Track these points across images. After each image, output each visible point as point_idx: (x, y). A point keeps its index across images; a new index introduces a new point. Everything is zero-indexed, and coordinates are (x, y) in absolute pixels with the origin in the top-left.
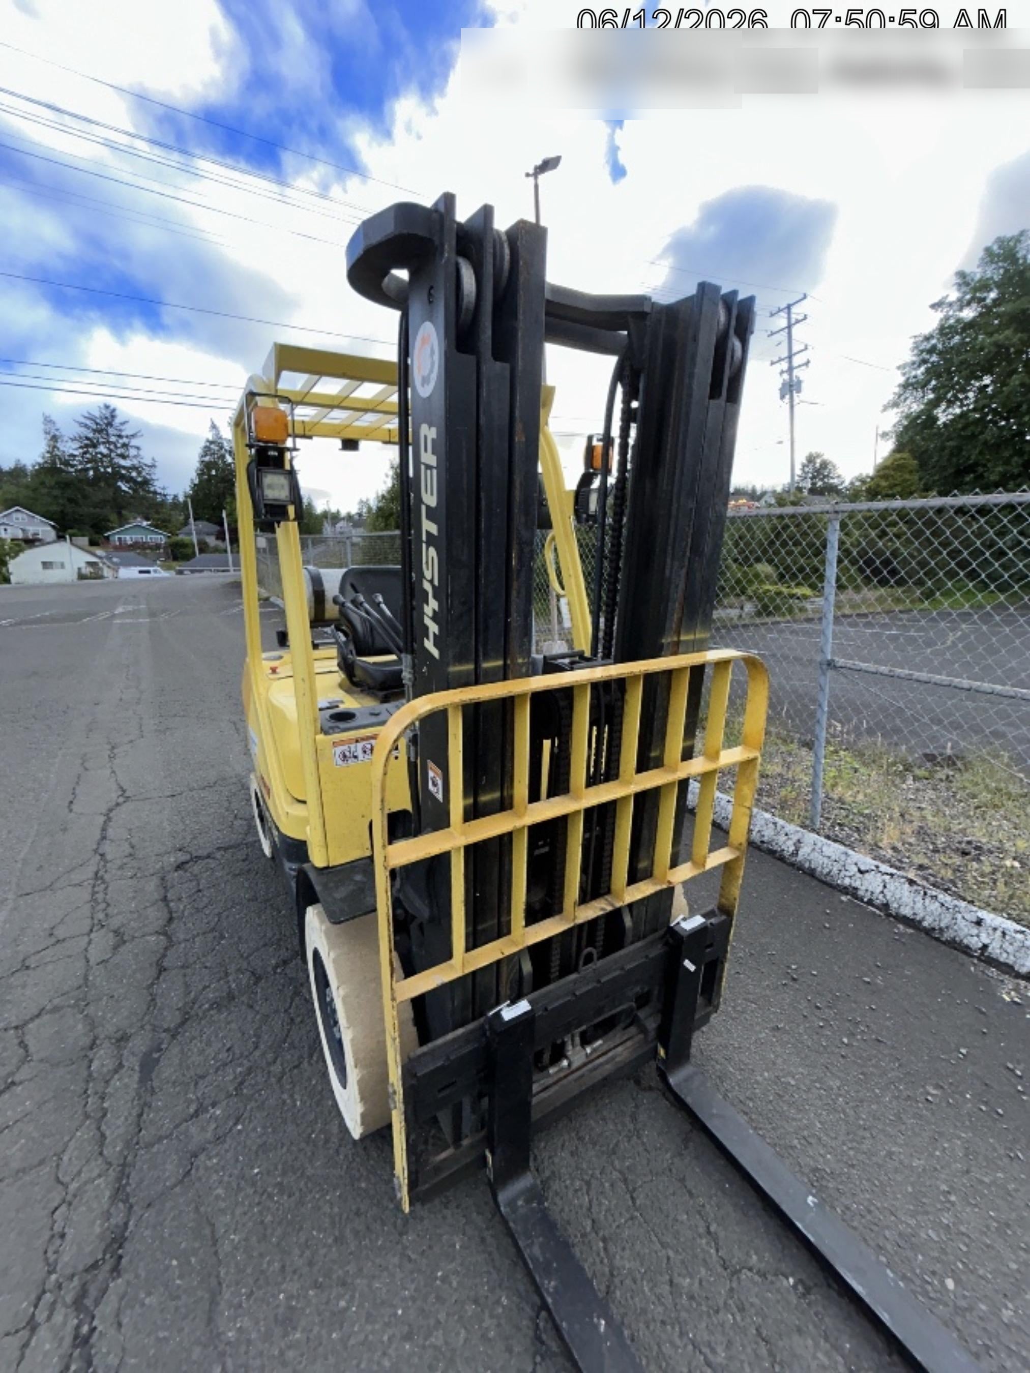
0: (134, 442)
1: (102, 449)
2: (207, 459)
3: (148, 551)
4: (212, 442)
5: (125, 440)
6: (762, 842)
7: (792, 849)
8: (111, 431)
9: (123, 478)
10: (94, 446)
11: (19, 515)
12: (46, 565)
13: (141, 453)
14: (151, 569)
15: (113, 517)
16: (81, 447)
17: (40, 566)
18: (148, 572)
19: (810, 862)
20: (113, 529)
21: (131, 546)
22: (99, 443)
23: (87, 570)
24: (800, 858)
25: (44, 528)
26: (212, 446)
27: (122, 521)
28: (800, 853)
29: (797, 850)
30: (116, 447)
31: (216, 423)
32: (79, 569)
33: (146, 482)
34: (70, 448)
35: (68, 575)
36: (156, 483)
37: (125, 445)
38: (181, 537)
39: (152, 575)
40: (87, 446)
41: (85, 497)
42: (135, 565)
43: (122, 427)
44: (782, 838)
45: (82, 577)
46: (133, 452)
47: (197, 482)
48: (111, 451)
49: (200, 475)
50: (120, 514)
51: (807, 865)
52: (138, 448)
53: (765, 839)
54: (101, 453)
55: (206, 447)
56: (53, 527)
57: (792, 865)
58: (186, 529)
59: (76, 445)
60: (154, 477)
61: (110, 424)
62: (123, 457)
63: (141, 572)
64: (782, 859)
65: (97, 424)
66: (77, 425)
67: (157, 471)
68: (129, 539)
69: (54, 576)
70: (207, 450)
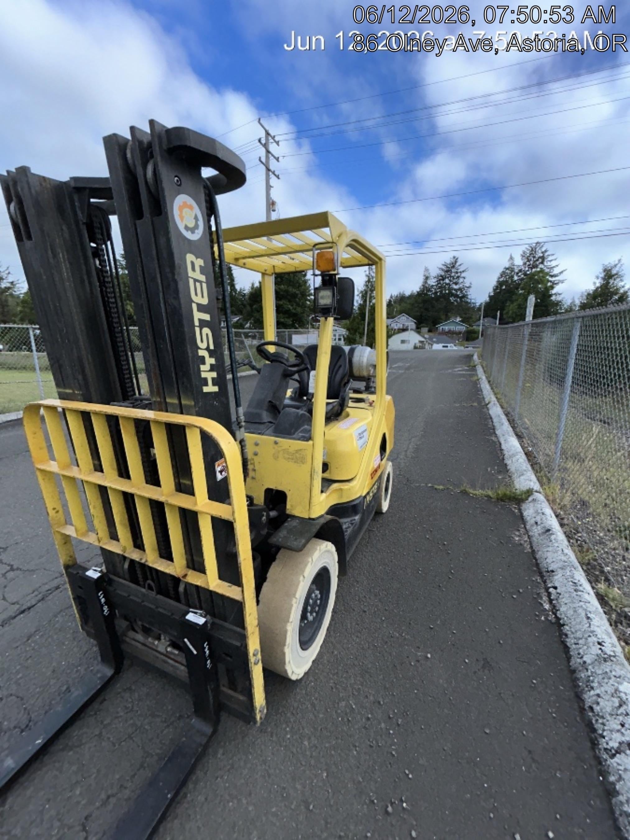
0: (463, 275)
1: (447, 281)
2: (501, 280)
3: (454, 335)
4: (507, 269)
5: (459, 274)
6: (591, 708)
7: (614, 744)
8: (453, 270)
9: (453, 295)
10: (443, 280)
11: (404, 318)
12: (403, 342)
13: (465, 280)
14: (449, 345)
15: (443, 317)
16: (437, 281)
17: (400, 342)
18: (447, 347)
19: (620, 778)
20: (442, 323)
21: (447, 332)
22: (446, 278)
23: (418, 345)
24: (613, 762)
25: (411, 323)
26: (507, 271)
27: (447, 318)
28: (618, 758)
29: (618, 751)
30: (454, 279)
31: (513, 256)
32: (415, 344)
33: (464, 296)
34: (432, 282)
35: (409, 347)
36: (469, 297)
37: (458, 277)
38: (474, 327)
39: (449, 348)
40: (440, 280)
41: (433, 307)
42: (442, 343)
43: (459, 267)
44: (614, 724)
45: (415, 348)
46: (461, 280)
47: (492, 294)
48: (450, 281)
49: (495, 290)
50: (447, 315)
51: (612, 779)
52: (464, 278)
53: (597, 708)
54: (445, 283)
55: (503, 272)
56: (415, 323)
57: (599, 761)
58: (477, 323)
59: (436, 280)
60: (468, 293)
61: (453, 267)
62: (456, 284)
63: (444, 347)
64: (594, 744)
65: (447, 267)
66: (438, 269)
67: (471, 290)
68: (447, 328)
69: (404, 347)
70: (503, 274)
